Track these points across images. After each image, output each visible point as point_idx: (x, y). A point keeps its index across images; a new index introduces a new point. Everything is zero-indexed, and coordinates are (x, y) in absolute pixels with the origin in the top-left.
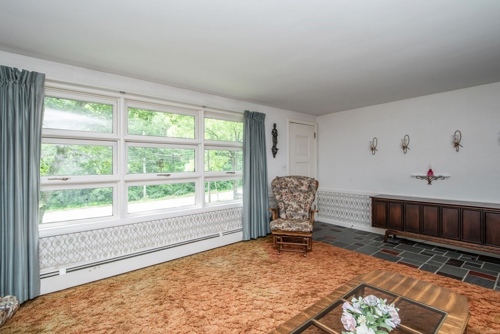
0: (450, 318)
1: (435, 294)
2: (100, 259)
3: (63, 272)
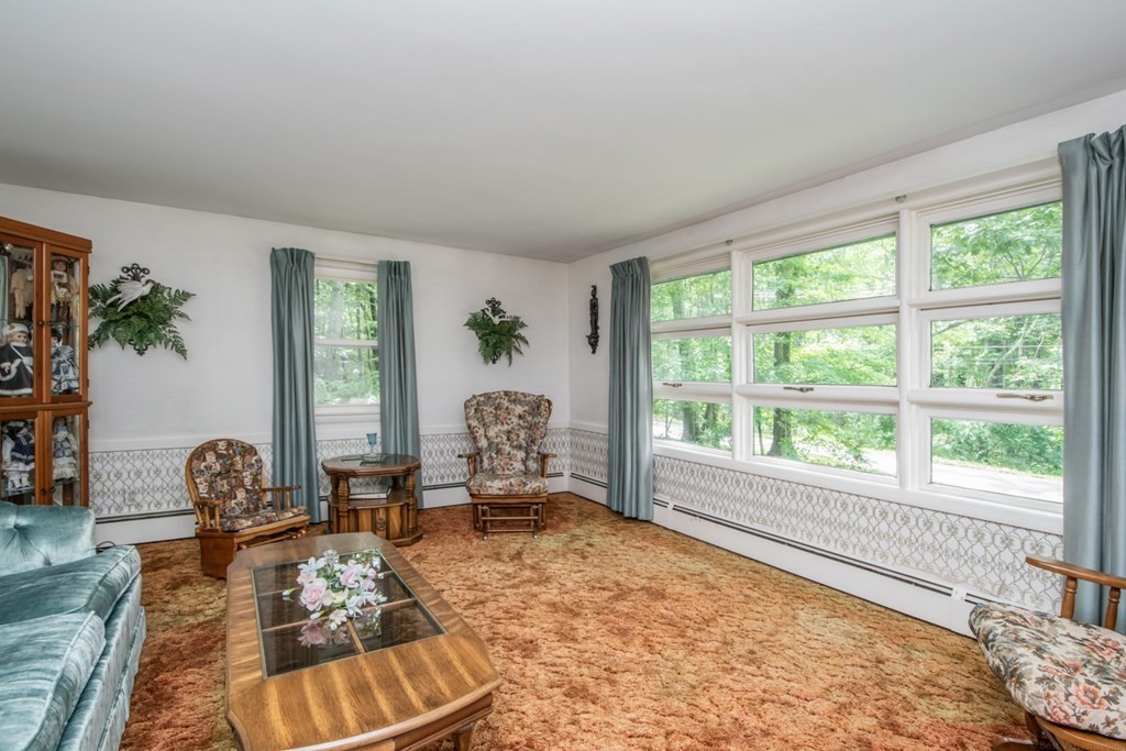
0: (255, 670)
1: (321, 707)
2: (708, 511)
3: (670, 507)
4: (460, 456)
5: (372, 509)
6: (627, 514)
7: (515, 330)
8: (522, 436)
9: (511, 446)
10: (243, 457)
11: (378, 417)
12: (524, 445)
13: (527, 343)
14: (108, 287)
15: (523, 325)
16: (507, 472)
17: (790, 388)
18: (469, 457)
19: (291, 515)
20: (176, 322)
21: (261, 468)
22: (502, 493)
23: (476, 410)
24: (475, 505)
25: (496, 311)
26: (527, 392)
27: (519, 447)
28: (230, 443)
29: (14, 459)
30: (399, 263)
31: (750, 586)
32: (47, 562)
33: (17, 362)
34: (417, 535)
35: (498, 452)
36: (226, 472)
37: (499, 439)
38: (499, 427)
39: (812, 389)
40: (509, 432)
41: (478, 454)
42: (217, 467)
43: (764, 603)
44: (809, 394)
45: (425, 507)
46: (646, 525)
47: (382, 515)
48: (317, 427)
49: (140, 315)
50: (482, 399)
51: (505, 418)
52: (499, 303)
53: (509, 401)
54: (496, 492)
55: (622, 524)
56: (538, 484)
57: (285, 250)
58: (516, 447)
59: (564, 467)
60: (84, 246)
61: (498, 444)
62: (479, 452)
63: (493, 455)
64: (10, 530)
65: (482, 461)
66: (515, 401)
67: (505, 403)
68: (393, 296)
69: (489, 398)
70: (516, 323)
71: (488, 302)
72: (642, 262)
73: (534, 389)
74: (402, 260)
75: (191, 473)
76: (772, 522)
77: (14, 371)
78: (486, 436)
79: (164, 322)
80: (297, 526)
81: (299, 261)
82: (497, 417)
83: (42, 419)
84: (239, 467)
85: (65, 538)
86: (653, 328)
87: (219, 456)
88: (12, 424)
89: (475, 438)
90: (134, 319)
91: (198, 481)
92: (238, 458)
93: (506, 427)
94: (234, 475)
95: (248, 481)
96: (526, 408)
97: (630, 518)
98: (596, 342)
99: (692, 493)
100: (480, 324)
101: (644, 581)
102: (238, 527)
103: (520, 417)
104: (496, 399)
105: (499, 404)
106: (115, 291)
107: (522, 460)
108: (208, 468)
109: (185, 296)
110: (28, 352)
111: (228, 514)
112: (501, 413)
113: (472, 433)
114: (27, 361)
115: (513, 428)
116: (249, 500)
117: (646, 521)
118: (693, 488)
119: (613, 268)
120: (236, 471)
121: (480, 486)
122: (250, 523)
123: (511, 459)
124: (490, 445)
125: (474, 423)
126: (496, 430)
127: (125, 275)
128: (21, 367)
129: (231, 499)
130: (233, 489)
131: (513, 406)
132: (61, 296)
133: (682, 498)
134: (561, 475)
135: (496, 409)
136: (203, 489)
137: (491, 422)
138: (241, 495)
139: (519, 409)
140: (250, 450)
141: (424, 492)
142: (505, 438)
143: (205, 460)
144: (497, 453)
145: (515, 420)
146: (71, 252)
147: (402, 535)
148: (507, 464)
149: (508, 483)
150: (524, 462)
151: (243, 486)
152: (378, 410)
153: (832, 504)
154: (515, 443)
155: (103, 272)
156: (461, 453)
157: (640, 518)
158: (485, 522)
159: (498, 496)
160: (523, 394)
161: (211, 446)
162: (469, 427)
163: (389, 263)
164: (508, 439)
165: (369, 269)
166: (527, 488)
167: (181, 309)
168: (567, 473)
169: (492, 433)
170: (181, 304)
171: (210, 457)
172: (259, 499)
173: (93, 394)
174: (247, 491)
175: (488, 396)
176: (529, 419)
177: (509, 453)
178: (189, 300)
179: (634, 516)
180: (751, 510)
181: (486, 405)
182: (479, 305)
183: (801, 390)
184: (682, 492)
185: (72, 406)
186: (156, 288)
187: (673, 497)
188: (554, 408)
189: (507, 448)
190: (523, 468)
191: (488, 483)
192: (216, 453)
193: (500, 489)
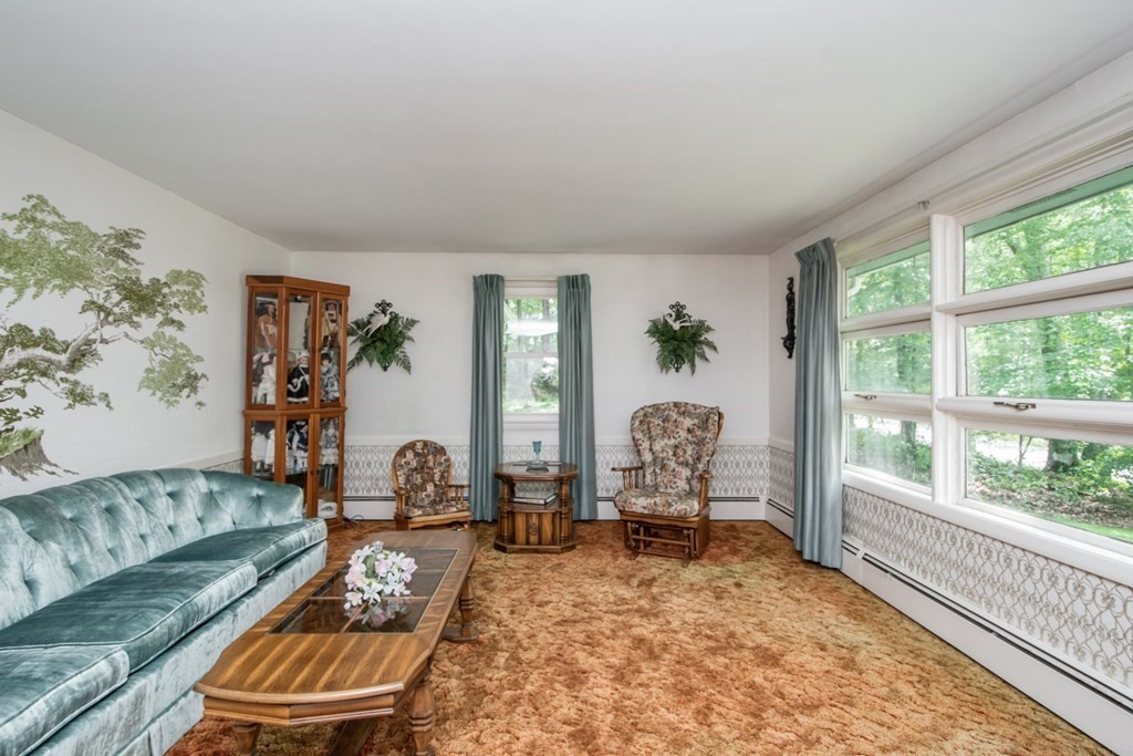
2: (903, 568)
3: (860, 555)
4: (613, 469)
5: (527, 514)
6: (807, 556)
7: (701, 336)
8: (689, 452)
9: (677, 462)
10: (435, 456)
11: (557, 425)
12: (691, 462)
13: (715, 348)
14: (365, 320)
15: (708, 329)
16: (669, 490)
17: (1002, 404)
18: (624, 470)
19: (455, 509)
20: (407, 345)
21: (449, 466)
22: (646, 512)
23: (641, 422)
24: (626, 522)
25: (679, 316)
26: (698, 403)
27: (686, 464)
28: (425, 444)
29: (298, 448)
30: (576, 276)
31: (915, 679)
32: (270, 523)
33: (302, 378)
34: (570, 544)
35: (663, 467)
36: (421, 468)
37: (665, 454)
38: (666, 441)
39: (1034, 406)
40: (676, 447)
41: (642, 468)
42: (414, 464)
43: (914, 707)
44: (1030, 412)
45: (600, 518)
46: (831, 574)
47: (534, 520)
48: (505, 433)
49: (382, 340)
50: (650, 410)
51: (673, 432)
52: (683, 307)
53: (679, 413)
54: (640, 510)
55: (802, 567)
56: (684, 507)
57: (481, 276)
58: (682, 463)
59: (761, 490)
60: (345, 291)
61: (663, 459)
62: (642, 467)
63: (658, 471)
64: (253, 498)
65: (644, 476)
66: (684, 413)
67: (674, 415)
68: (571, 309)
69: (658, 409)
70: (702, 327)
71: (672, 307)
72: (827, 243)
73: (707, 401)
74: (579, 273)
75: (396, 467)
76: (981, 597)
77: (299, 385)
78: (651, 449)
79: (399, 345)
80: (461, 520)
81: (492, 284)
82: (665, 430)
83: (314, 419)
84: (431, 464)
85: (281, 507)
86: (841, 325)
87: (416, 454)
88: (298, 423)
89: (639, 451)
90: (378, 344)
91: (398, 473)
92: (430, 457)
93: (673, 441)
94: (427, 470)
95: (437, 477)
96: (696, 421)
97: (810, 563)
98: (793, 344)
99: (887, 541)
100: (660, 331)
101: (766, 639)
102: (411, 515)
103: (689, 431)
104: (664, 411)
105: (667, 416)
106: (369, 322)
107: (687, 479)
108: (407, 463)
109: (412, 323)
110: (306, 371)
111: (419, 503)
112: (669, 425)
113: (636, 445)
114: (307, 377)
115: (680, 443)
116: (436, 493)
117: (835, 569)
118: (887, 534)
119: (799, 255)
120: (429, 468)
121: (625, 502)
122: (420, 512)
123: (675, 477)
124: (655, 460)
125: (639, 436)
126: (662, 443)
127: (377, 310)
128: (304, 381)
129: (422, 491)
130: (425, 482)
131: (682, 419)
132: (332, 329)
133: (876, 546)
134: (756, 499)
135: (663, 421)
136: (402, 480)
137: (657, 435)
138: (430, 488)
139: (688, 422)
140: (441, 451)
141: (599, 503)
142: (671, 453)
143: (405, 457)
144: (661, 469)
145: (683, 434)
146: (336, 296)
147: (553, 542)
148: (671, 481)
149: (652, 502)
150: (689, 481)
151: (433, 481)
152: (557, 419)
153: (1061, 585)
154: (682, 459)
155: (358, 309)
156: (616, 466)
157: (823, 564)
158: (637, 541)
159: (642, 515)
160: (693, 405)
161: (412, 446)
162: (634, 439)
163: (568, 277)
164: (674, 455)
165: (551, 284)
166: (672, 509)
167: (410, 334)
168: (764, 499)
169: (657, 447)
170: (409, 330)
171: (410, 455)
172: (443, 493)
173: (349, 402)
174: (436, 486)
175: (656, 407)
176: (699, 433)
177: (674, 470)
178: (416, 326)
179: (816, 559)
180: (954, 574)
181: (653, 417)
182: (662, 311)
183: (1017, 407)
184: (876, 537)
185: (335, 411)
186: (395, 318)
187: (867, 543)
188: (725, 422)
189: (672, 464)
190: (687, 487)
191: (633, 500)
192: (414, 451)
193: (644, 508)
